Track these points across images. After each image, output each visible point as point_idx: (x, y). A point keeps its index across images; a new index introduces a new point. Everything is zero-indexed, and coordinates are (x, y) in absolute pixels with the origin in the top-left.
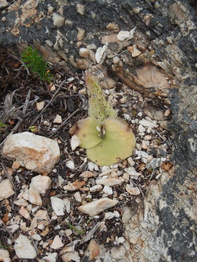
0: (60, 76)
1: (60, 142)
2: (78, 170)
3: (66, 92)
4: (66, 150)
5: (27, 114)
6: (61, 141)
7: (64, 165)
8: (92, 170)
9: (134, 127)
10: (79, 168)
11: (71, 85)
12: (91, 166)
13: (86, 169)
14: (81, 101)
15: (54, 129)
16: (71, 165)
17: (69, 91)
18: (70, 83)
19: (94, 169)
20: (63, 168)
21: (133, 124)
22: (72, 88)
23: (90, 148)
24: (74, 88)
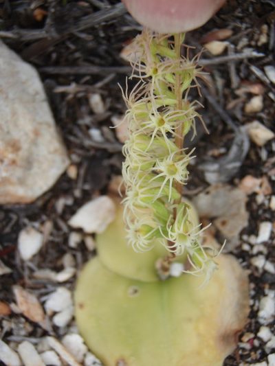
0: (263, 39)
1: (73, 173)
2: (26, 273)
3: (227, 91)
4: (61, 204)
5: (83, 36)
6: (78, 175)
7: (18, 228)
8: (49, 312)
9: (248, 346)
10: (32, 271)
11: (256, 89)
12: (58, 300)
13: (43, 290)
14: (228, 148)
15: (95, 133)
16: (29, 244)
17: (236, 97)
18: (259, 81)
19: (55, 313)
20: (8, 230)
21: (256, 337)
22: (250, 96)
23: (105, 267)
24: (256, 103)
